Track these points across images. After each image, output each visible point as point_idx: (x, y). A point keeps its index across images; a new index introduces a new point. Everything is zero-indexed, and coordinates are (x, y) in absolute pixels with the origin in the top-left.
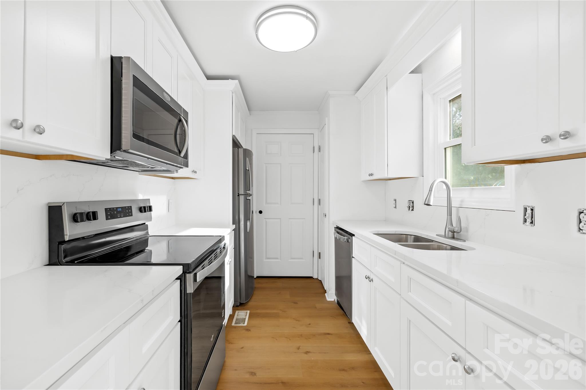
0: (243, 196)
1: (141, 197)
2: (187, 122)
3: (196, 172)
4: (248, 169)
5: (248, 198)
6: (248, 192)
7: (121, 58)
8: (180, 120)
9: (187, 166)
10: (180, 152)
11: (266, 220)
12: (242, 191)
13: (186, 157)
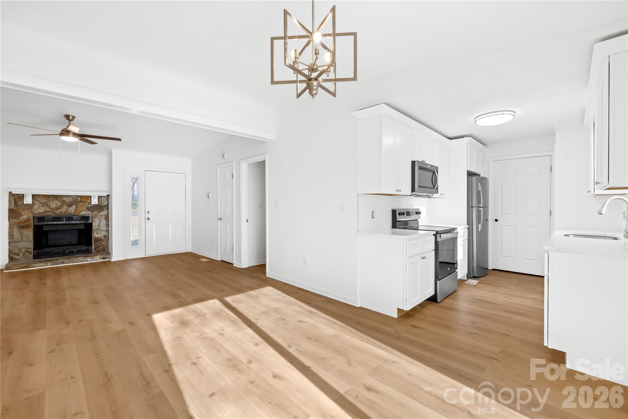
0: (475, 208)
1: (415, 208)
2: (437, 172)
3: (443, 195)
4: (479, 190)
5: (479, 209)
6: (479, 205)
7: (415, 161)
8: (434, 173)
9: (437, 193)
10: (434, 187)
11: (502, 227)
12: (474, 204)
13: (437, 189)
